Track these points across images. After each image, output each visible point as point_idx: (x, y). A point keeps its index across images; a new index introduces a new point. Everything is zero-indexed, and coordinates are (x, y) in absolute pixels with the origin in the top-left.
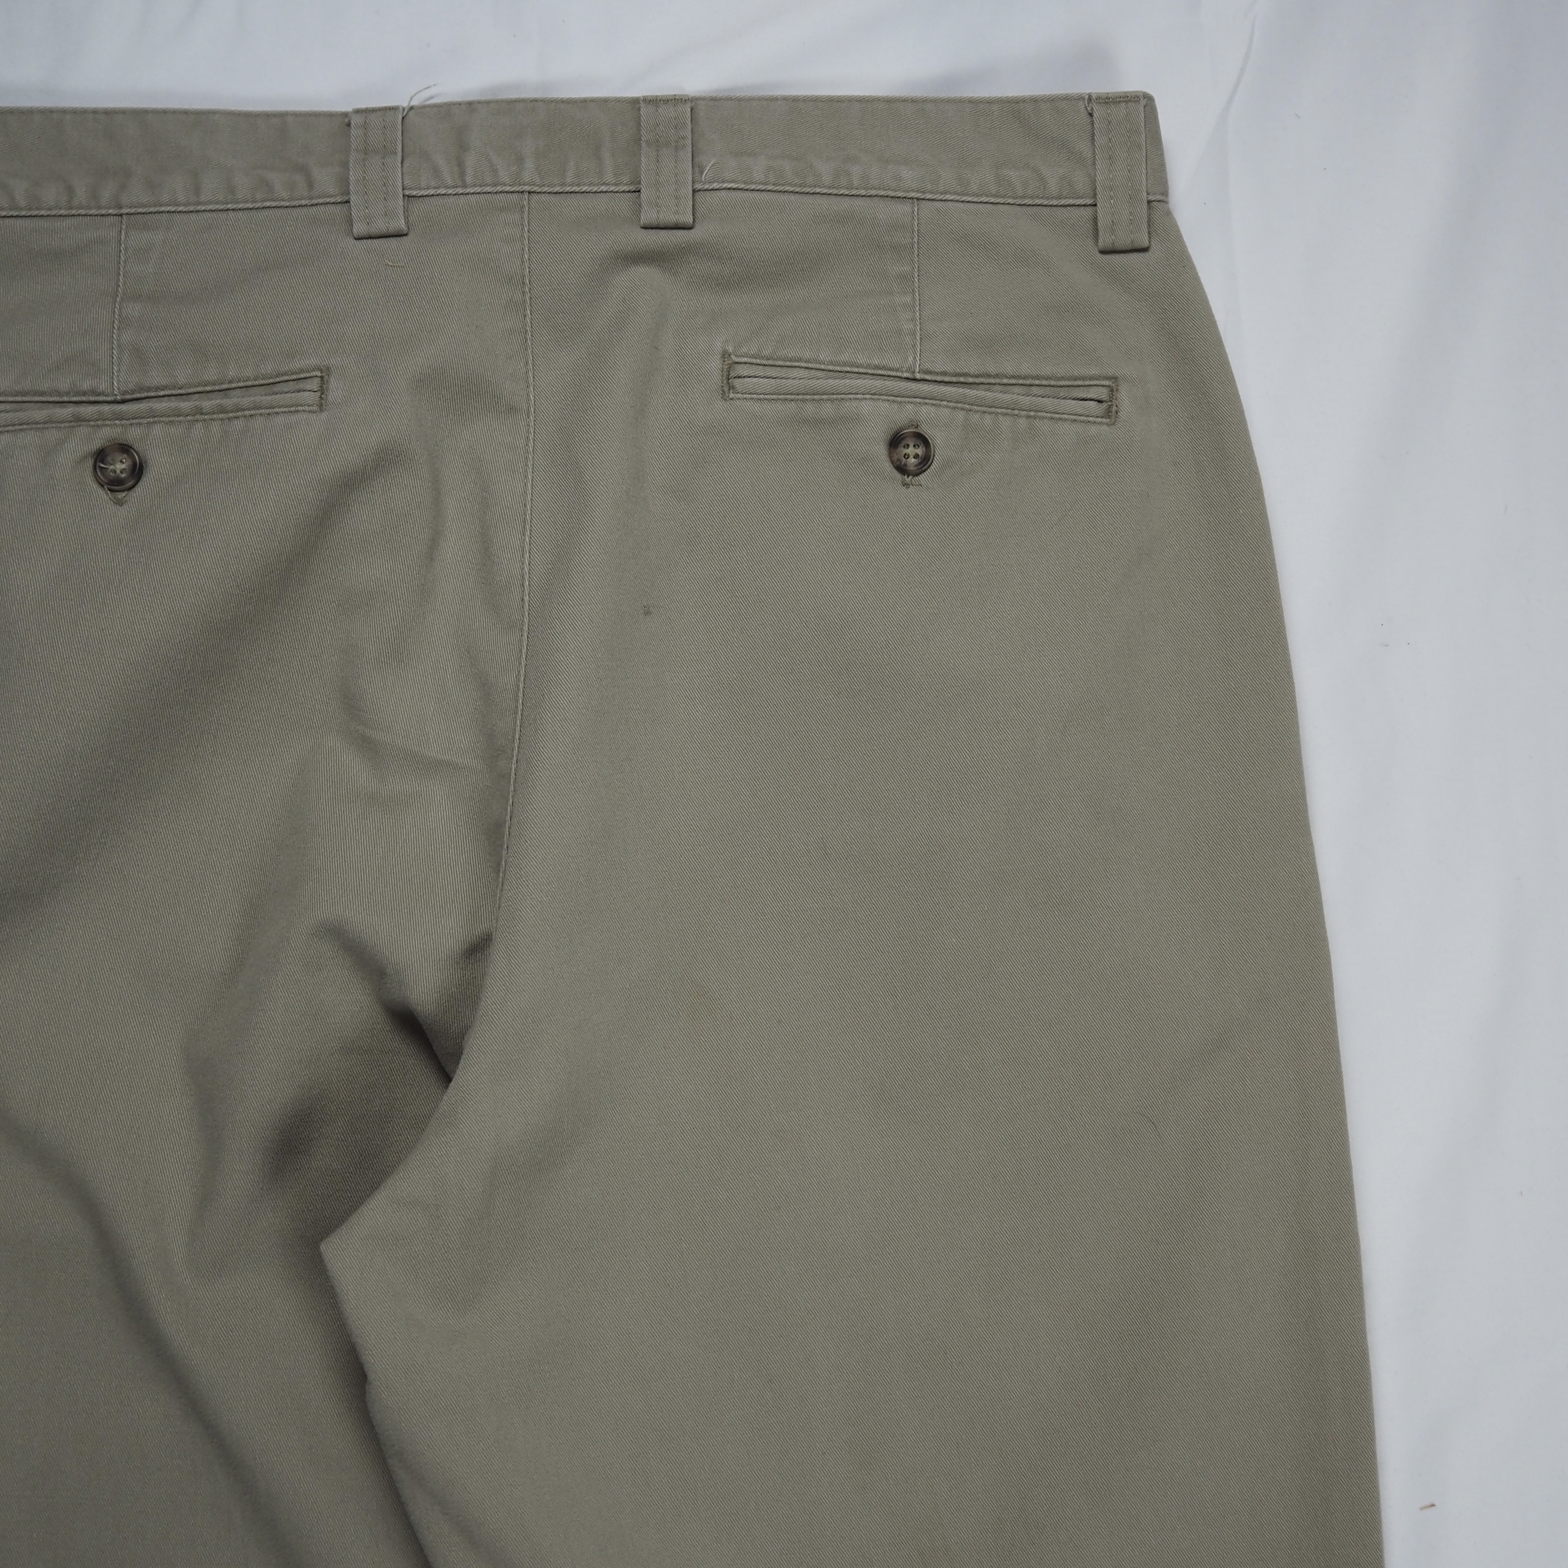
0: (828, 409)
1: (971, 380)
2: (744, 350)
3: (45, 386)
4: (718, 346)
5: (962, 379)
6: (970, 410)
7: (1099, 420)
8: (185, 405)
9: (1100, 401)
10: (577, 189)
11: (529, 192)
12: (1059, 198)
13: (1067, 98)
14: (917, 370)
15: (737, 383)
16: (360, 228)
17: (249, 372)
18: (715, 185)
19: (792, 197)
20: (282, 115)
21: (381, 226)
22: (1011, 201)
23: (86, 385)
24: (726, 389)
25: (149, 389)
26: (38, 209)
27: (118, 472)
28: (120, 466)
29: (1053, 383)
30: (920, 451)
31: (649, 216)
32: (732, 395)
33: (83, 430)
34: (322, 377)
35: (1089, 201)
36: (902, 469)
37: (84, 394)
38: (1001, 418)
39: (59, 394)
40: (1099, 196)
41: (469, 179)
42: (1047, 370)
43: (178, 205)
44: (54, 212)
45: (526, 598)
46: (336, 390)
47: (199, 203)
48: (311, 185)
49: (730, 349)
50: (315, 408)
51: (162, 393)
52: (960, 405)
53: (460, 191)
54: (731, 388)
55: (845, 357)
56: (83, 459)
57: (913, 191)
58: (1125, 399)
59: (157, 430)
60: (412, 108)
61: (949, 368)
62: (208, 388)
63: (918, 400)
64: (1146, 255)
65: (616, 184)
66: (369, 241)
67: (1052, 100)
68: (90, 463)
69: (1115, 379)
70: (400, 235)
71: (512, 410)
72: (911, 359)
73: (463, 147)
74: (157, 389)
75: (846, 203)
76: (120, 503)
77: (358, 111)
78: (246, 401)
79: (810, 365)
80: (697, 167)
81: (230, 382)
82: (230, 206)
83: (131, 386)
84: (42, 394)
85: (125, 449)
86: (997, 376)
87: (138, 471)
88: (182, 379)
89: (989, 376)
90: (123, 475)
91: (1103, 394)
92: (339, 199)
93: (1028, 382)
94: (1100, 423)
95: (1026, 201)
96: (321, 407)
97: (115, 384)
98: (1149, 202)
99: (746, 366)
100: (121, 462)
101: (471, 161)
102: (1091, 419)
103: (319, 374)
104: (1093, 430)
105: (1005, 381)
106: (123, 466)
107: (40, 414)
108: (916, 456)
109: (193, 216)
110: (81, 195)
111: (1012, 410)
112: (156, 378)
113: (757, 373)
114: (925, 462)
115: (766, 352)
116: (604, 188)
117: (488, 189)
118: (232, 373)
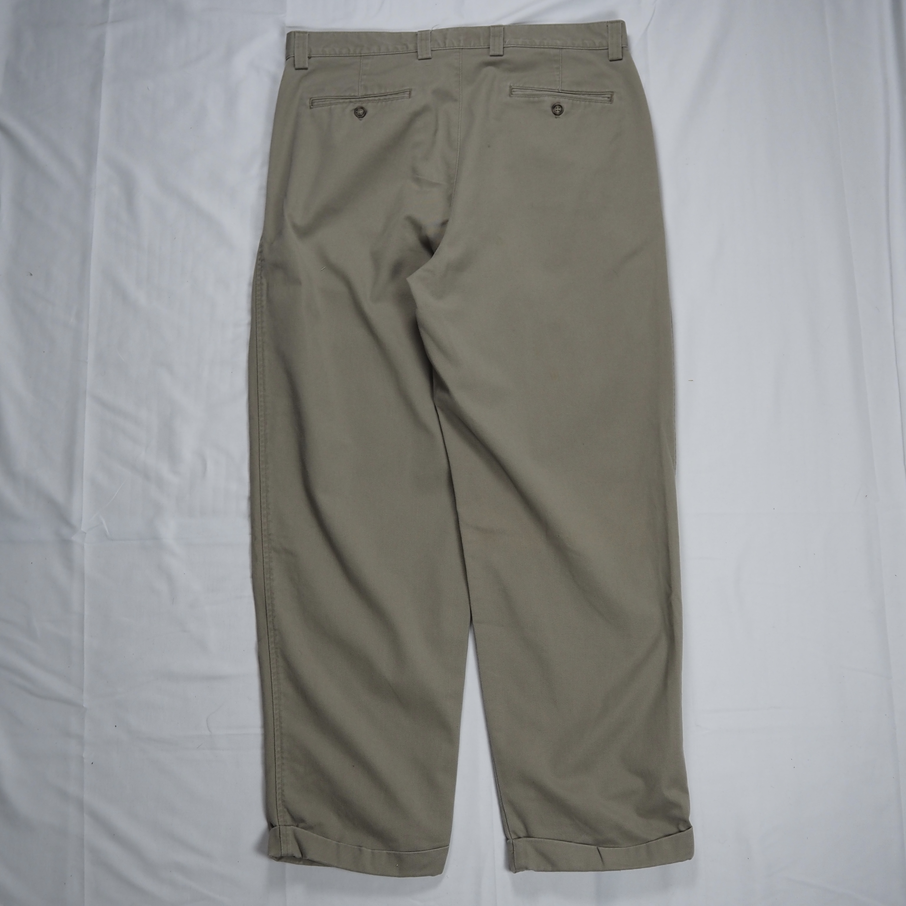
0: (536, 99)
1: (574, 93)
2: (515, 85)
3: (342, 95)
4: (509, 84)
5: (572, 92)
6: (574, 100)
7: (608, 102)
8: (376, 98)
9: (609, 98)
10: (474, 47)
11: (462, 49)
12: (599, 47)
13: (601, 23)
14: (560, 89)
15: (513, 93)
16: (420, 57)
17: (392, 91)
18: (509, 46)
19: (529, 48)
20: (400, 33)
21: (425, 56)
22: (586, 49)
23: (353, 94)
24: (510, 94)
25: (368, 95)
26: (342, 54)
27: (360, 113)
28: (361, 112)
29: (596, 94)
30: (560, 109)
31: (492, 53)
32: (512, 96)
33: (351, 104)
34: (410, 91)
35: (607, 48)
36: (555, 114)
37: (352, 96)
38: (582, 101)
39: (346, 96)
40: (609, 47)
41: (447, 46)
42: (594, 90)
43: (375, 53)
44: (345, 55)
45: (459, 143)
46: (413, 94)
47: (380, 53)
48: (407, 48)
49: (512, 85)
50: (408, 98)
51: (371, 96)
52: (571, 98)
53: (445, 48)
54: (512, 94)
55: (541, 87)
56: (352, 110)
57: (560, 46)
58: (615, 96)
59: (370, 104)
60: (432, 30)
61: (569, 89)
62: (382, 95)
63: (560, 97)
64: (622, 61)
65: (484, 46)
66: (422, 60)
67: (598, 23)
68: (353, 112)
69: (612, 92)
70: (429, 59)
71: (456, 100)
72: (558, 87)
73: (445, 39)
74: (370, 95)
75: (542, 49)
76: (361, 120)
77: (419, 31)
78: (391, 97)
79: (532, 89)
80: (504, 41)
81: (387, 93)
82: (388, 53)
83: (364, 94)
84: (342, 96)
85: (362, 108)
86: (581, 92)
87: (365, 113)
88: (375, 93)
89: (579, 92)
90: (361, 114)
91: (609, 96)
92: (414, 51)
93: (590, 93)
94: (609, 103)
95: (590, 49)
96: (410, 97)
97: (360, 94)
98: (622, 47)
99: (515, 89)
100: (361, 111)
101: (447, 42)
102: (605, 102)
103: (409, 90)
104: (606, 104)
105: (583, 93)
106: (362, 112)
107: (341, 101)
108: (559, 111)
109: (379, 56)
110: (352, 51)
111: (585, 100)
112: (369, 93)
113: (518, 90)
114: (561, 112)
115: (520, 86)
116: (480, 47)
117: (452, 48)
118: (388, 91)
